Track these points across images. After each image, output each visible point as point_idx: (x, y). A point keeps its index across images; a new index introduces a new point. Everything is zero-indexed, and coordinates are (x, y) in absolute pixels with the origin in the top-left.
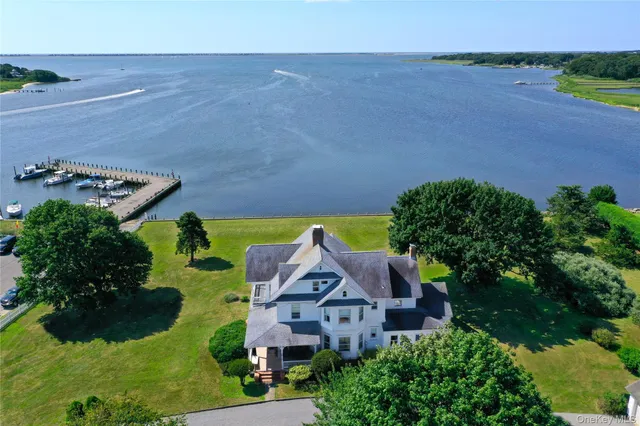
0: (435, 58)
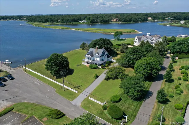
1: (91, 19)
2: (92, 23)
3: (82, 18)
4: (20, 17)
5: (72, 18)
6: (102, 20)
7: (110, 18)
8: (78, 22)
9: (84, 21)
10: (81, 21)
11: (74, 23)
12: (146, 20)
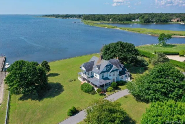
0: (43, 16)
1: (146, 18)
2: (146, 22)
3: (136, 17)
4: (79, 16)
5: (124, 17)
6: (158, 20)
7: (170, 17)
8: (131, 21)
9: (137, 20)
10: (133, 20)
11: (126, 22)
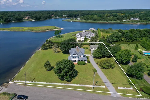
12: (51, 17)
